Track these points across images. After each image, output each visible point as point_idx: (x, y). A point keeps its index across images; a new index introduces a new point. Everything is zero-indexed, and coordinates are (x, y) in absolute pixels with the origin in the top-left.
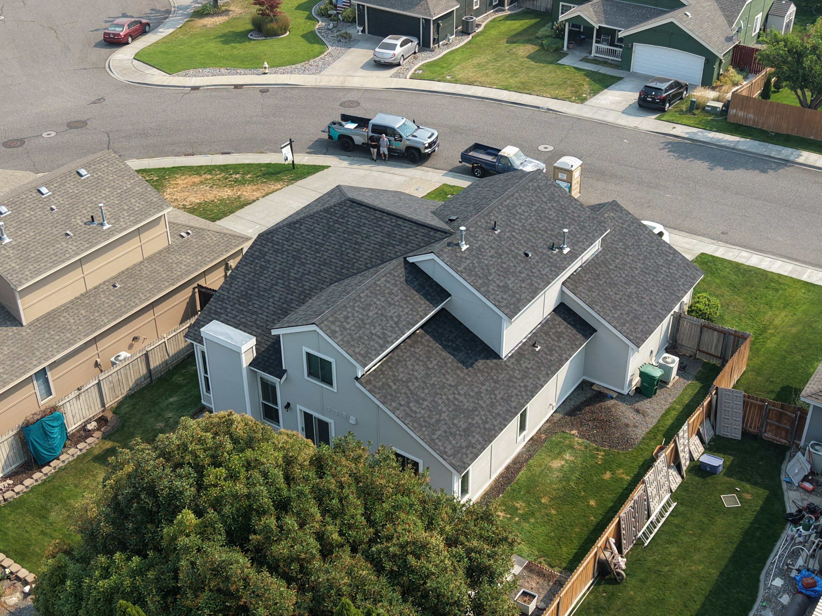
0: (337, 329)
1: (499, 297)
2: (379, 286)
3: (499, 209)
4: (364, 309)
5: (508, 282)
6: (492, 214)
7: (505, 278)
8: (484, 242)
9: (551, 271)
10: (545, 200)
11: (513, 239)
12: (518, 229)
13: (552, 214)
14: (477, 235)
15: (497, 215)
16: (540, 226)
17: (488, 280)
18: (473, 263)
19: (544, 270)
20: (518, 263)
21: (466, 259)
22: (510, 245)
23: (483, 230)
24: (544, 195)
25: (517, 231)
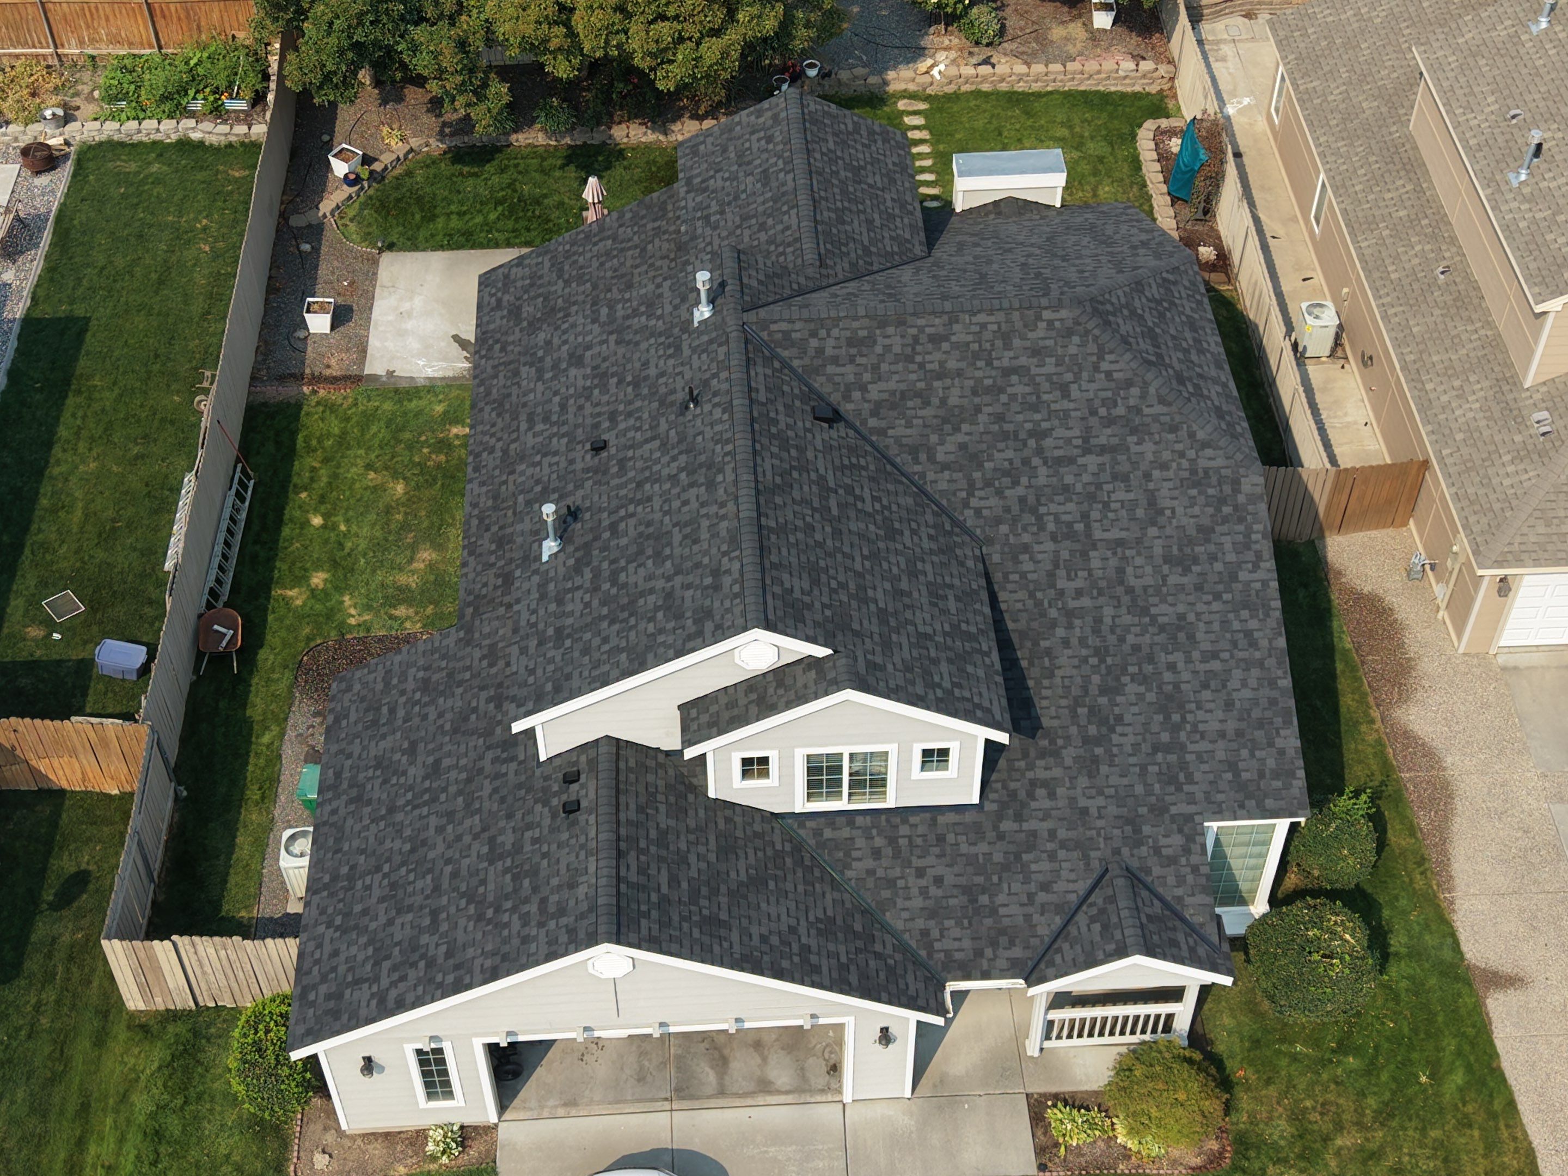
0: (761, 120)
1: (572, 338)
2: (787, 212)
3: (728, 441)
4: (765, 171)
5: (582, 371)
6: (726, 417)
7: (594, 368)
8: (682, 364)
9: (538, 482)
10: (678, 580)
11: (649, 434)
12: (658, 461)
13: (634, 576)
14: (704, 356)
15: (718, 428)
16: (632, 522)
17: (611, 333)
18: (659, 318)
19: (550, 465)
20: (599, 414)
21: (676, 308)
22: (640, 418)
23: (707, 375)
24: (688, 586)
25: (658, 454)
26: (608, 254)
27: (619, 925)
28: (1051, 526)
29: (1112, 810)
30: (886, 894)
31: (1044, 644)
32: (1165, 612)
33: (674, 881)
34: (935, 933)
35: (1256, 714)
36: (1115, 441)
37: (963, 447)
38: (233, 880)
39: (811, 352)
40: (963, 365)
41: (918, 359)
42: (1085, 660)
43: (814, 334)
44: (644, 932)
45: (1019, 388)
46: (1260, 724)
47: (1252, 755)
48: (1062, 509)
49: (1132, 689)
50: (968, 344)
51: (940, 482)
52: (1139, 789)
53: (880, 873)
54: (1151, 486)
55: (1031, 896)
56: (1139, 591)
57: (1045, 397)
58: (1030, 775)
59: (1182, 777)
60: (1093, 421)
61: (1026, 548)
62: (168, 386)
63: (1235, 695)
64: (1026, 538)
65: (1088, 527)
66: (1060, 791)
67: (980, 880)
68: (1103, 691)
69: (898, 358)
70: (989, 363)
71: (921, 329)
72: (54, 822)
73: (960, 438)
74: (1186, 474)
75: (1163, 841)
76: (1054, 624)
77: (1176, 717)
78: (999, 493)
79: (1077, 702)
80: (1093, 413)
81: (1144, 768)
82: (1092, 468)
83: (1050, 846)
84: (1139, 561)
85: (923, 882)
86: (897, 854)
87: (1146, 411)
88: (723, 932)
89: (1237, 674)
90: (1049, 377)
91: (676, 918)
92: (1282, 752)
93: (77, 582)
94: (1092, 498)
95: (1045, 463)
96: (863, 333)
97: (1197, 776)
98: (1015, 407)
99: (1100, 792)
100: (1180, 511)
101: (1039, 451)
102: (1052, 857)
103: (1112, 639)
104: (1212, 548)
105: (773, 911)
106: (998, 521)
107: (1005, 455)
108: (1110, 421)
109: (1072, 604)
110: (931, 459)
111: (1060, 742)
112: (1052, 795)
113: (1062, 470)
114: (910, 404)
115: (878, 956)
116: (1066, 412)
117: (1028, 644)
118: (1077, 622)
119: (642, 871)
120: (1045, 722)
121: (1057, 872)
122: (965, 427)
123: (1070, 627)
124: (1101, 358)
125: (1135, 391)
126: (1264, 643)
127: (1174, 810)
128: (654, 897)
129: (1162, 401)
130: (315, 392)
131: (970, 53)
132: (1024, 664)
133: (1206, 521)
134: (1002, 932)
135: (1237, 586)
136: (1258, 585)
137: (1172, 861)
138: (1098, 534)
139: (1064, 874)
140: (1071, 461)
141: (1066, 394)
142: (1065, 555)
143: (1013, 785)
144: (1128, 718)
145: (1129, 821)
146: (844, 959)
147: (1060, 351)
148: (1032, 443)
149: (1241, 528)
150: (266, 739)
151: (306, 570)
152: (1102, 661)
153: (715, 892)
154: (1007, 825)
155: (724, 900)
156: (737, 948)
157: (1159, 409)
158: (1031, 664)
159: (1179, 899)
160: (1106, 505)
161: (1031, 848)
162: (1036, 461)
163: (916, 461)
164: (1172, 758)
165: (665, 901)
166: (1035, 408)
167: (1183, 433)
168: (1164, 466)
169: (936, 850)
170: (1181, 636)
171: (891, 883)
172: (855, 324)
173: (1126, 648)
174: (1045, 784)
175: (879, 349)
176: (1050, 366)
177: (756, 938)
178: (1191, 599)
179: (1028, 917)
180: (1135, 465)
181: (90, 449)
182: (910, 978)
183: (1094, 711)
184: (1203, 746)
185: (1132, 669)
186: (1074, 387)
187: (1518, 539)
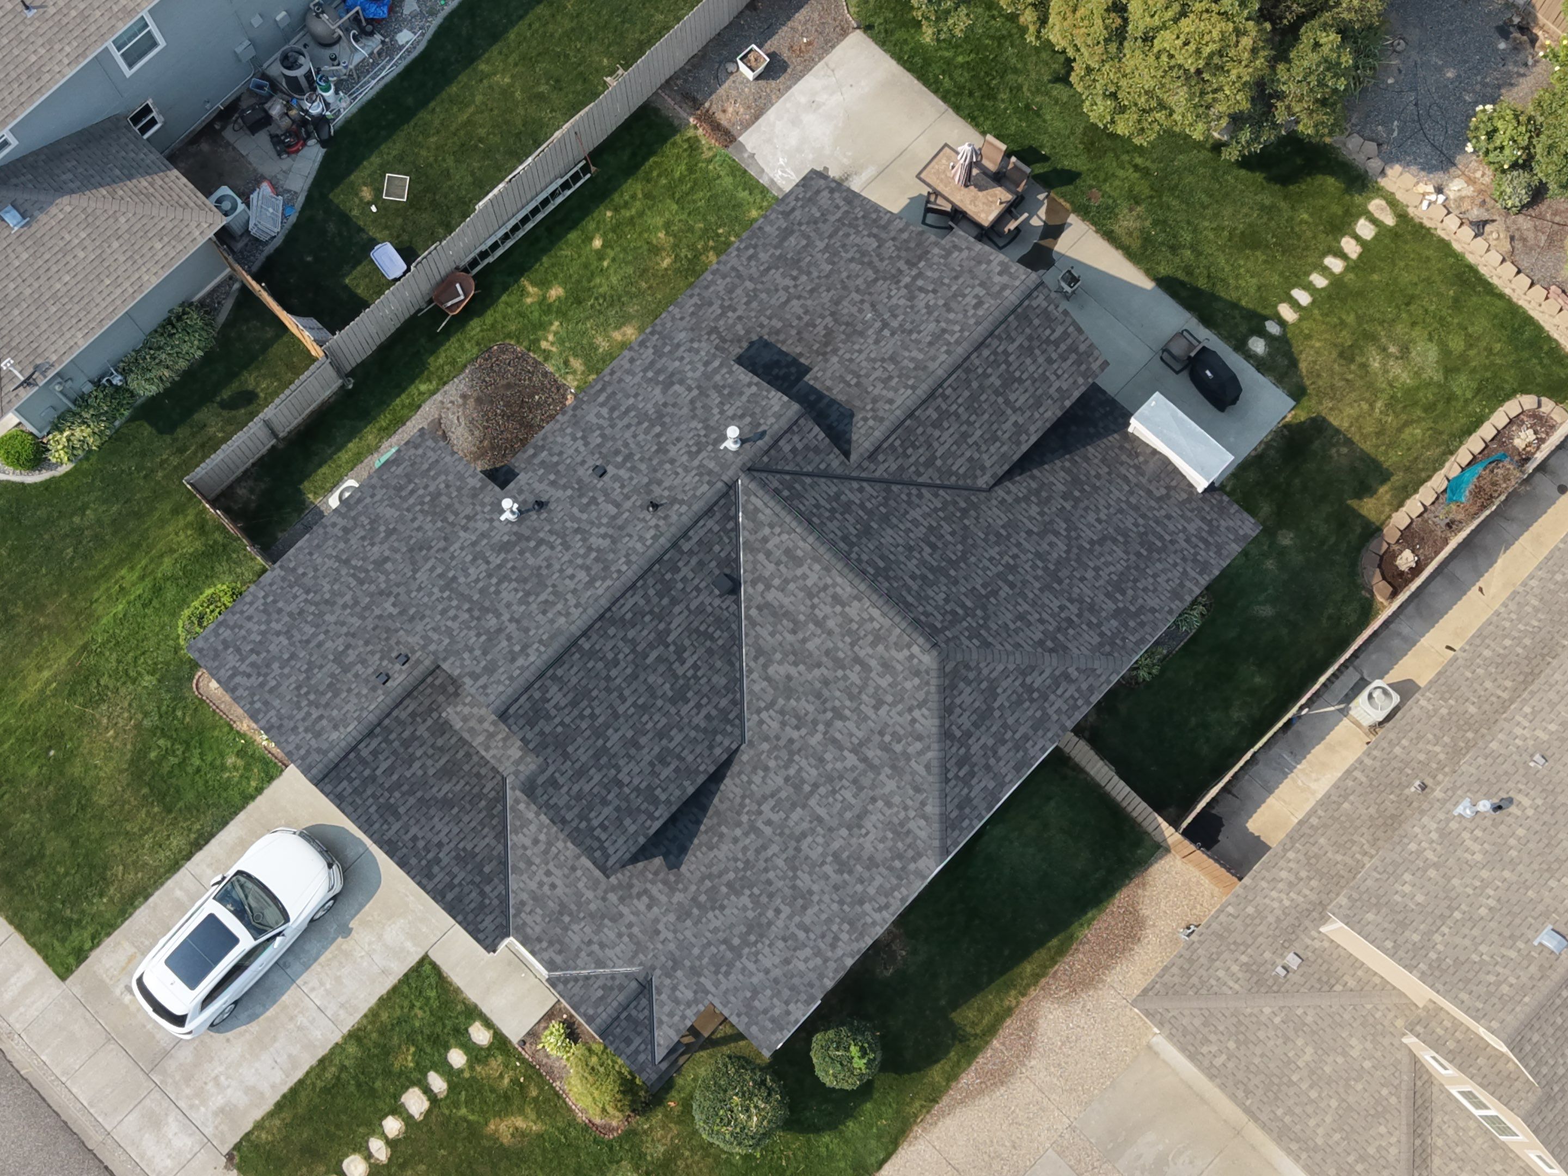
0: (998, 279)
3: (629, 562)
6: (649, 542)
8: (685, 468)
11: (620, 498)
14: (696, 478)
15: (638, 545)
22: (632, 479)
23: (680, 497)
25: (605, 521)
26: (864, 254)
27: (325, 776)
28: (792, 772)
29: (672, 946)
30: (522, 865)
31: (724, 829)
32: (804, 881)
33: (390, 771)
34: (528, 909)
35: (796, 981)
36: (876, 762)
37: (789, 678)
38: (324, 469)
39: (760, 535)
40: (837, 630)
41: (816, 600)
42: (736, 860)
43: (771, 526)
44: (339, 789)
45: (854, 676)
46: (793, 988)
47: (771, 998)
48: (808, 768)
49: (745, 900)
50: (852, 621)
51: (754, 684)
52: (696, 951)
53: (529, 853)
54: (870, 807)
55: (590, 942)
56: (802, 855)
57: (864, 697)
58: (649, 886)
59: (724, 969)
60: (876, 738)
61: (766, 769)
62: (609, 45)
63: (795, 961)
64: (772, 764)
65: (812, 793)
66: (655, 909)
67: (573, 907)
68: (729, 885)
69: (804, 589)
70: (852, 645)
71: (835, 585)
72: (266, 346)
73: (793, 671)
74: (896, 821)
75: (681, 987)
76: (739, 824)
77: (752, 938)
78: (783, 724)
79: (710, 877)
80: (882, 734)
81: (709, 944)
82: (848, 764)
83: (623, 929)
84: (820, 840)
85: (545, 879)
86: (546, 852)
87: (913, 763)
88: (391, 819)
89: (808, 952)
90: (878, 687)
91: (369, 792)
92: (788, 1013)
93: (418, 175)
94: (830, 779)
95: (825, 734)
96: (800, 553)
97: (732, 977)
98: (841, 684)
99: (675, 932)
100: (871, 837)
101: (828, 724)
102: (620, 935)
103: (762, 864)
104: (866, 875)
105: (439, 826)
106: (766, 739)
107: (807, 706)
108: (885, 748)
109: (760, 824)
110: (765, 667)
111: (680, 886)
112: (649, 907)
113: (830, 747)
114: (785, 622)
115: (482, 893)
116: (866, 718)
117: (715, 820)
118: (753, 836)
119: (375, 753)
120: (683, 868)
121: (614, 945)
122: (802, 668)
123: (746, 834)
124: (920, 706)
125: (919, 746)
126: (839, 952)
127: (702, 980)
128: (367, 772)
129: (928, 767)
130: (696, 127)
131: (1484, 202)
132: (703, 828)
133: (879, 857)
134: (561, 943)
135: (858, 909)
136: (869, 920)
137: (677, 1002)
138: (812, 802)
139: (617, 949)
140: (841, 748)
141: (876, 708)
142: (783, 795)
143: (635, 881)
144: (727, 912)
145: (675, 961)
146: (456, 881)
147: (900, 678)
148: (829, 715)
149: (894, 881)
150: (423, 388)
151: (556, 276)
152: (745, 869)
153: (411, 792)
154: (613, 897)
155: (412, 801)
156: (392, 832)
157: (921, 770)
158: (706, 832)
159: (661, 1022)
160: (834, 792)
161: (613, 920)
162: (821, 727)
163: (756, 659)
164: (729, 955)
165: (373, 778)
166: (852, 697)
167: (921, 797)
168: (889, 804)
169: (566, 871)
170: (800, 902)
171: (530, 863)
172: (801, 544)
173: (764, 877)
174: (651, 898)
175: (799, 572)
176: (884, 682)
177: (410, 835)
178: (827, 889)
179: (579, 950)
180: (873, 787)
181: (516, 65)
182: (488, 920)
183: (714, 890)
184: (751, 967)
185: (756, 891)
186: (885, 708)
187: (1175, 1013)
